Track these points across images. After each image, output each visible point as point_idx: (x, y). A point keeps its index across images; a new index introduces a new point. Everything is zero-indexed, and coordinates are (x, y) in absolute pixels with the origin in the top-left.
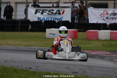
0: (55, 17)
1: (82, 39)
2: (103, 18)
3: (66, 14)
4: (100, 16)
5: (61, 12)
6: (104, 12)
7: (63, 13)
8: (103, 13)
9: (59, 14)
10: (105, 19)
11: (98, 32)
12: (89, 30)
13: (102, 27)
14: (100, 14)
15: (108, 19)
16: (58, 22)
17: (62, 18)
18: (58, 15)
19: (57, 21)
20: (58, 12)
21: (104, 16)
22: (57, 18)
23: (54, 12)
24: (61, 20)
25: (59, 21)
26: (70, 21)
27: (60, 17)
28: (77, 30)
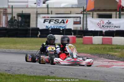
0: (60, 25)
1: (79, 44)
2: (99, 26)
3: (69, 23)
4: (98, 24)
5: (65, 22)
6: (100, 21)
7: (67, 22)
8: (100, 23)
9: (64, 23)
10: (101, 27)
11: (92, 38)
12: (85, 37)
13: (99, 34)
14: (98, 23)
15: (104, 27)
16: (63, 30)
17: (66, 26)
18: (62, 24)
19: (61, 29)
20: (62, 22)
21: (101, 25)
22: (62, 26)
23: (60, 21)
24: (65, 27)
25: (63, 28)
26: (73, 29)
27: (64, 26)
28: (75, 36)
